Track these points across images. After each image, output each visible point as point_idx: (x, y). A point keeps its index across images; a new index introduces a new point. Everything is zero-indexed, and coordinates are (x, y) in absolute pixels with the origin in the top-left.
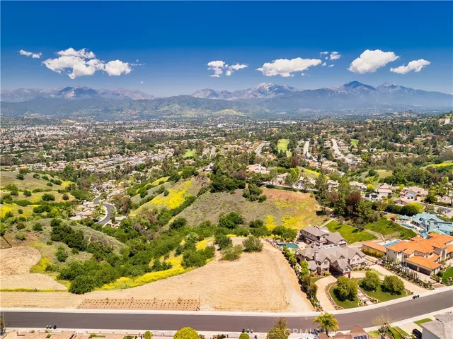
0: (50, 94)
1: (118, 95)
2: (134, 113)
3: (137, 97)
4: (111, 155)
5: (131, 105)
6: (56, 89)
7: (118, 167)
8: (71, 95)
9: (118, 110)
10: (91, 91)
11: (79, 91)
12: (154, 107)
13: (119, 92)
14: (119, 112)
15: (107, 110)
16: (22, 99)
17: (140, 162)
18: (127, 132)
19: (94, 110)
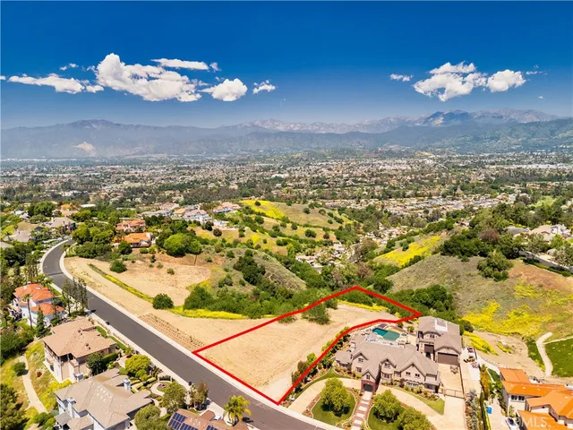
0: (416, 122)
1: (501, 117)
2: (515, 141)
3: (528, 119)
4: (430, 196)
5: (514, 130)
6: (423, 116)
7: (427, 212)
8: (440, 121)
9: (492, 138)
10: (464, 116)
11: (451, 116)
12: (549, 133)
13: (503, 114)
14: (493, 141)
15: (477, 139)
16: (387, 129)
17: (461, 207)
18: (483, 168)
19: (460, 139)
